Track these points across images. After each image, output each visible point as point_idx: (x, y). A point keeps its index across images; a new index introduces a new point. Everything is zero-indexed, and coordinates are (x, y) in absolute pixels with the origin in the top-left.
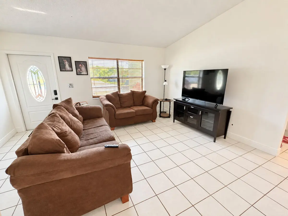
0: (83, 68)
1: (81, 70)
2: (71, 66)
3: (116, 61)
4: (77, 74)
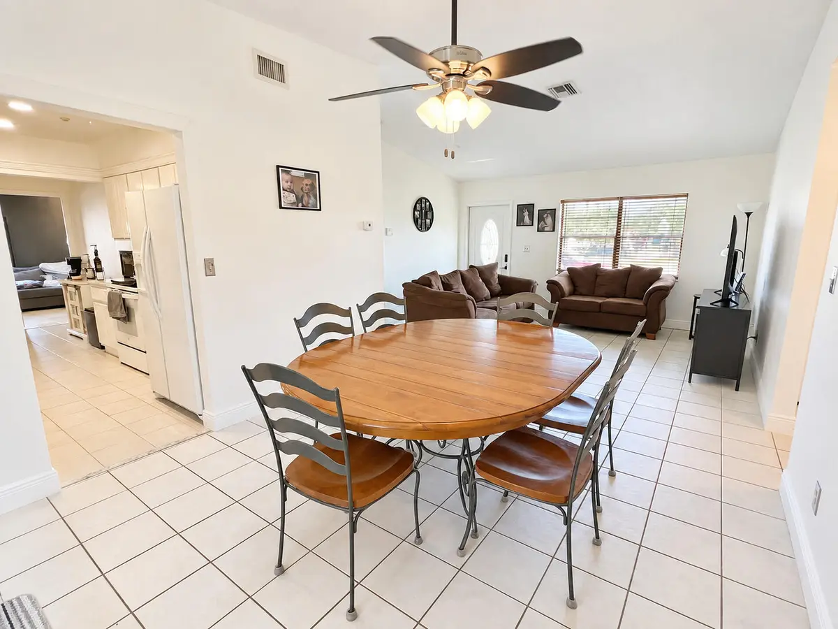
0: (549, 220)
1: (545, 223)
3: (618, 202)
4: (538, 231)
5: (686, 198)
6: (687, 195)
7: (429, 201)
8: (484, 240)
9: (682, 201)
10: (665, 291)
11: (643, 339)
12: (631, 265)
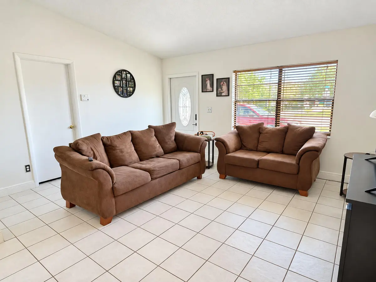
0: (225, 88)
1: (222, 90)
2: (212, 85)
3: (278, 70)
4: (217, 96)
5: (336, 64)
6: (336, 62)
7: (129, 73)
8: (181, 104)
9: (333, 66)
10: (317, 151)
11: (296, 196)
12: (288, 124)
